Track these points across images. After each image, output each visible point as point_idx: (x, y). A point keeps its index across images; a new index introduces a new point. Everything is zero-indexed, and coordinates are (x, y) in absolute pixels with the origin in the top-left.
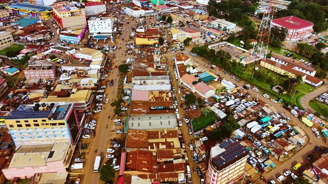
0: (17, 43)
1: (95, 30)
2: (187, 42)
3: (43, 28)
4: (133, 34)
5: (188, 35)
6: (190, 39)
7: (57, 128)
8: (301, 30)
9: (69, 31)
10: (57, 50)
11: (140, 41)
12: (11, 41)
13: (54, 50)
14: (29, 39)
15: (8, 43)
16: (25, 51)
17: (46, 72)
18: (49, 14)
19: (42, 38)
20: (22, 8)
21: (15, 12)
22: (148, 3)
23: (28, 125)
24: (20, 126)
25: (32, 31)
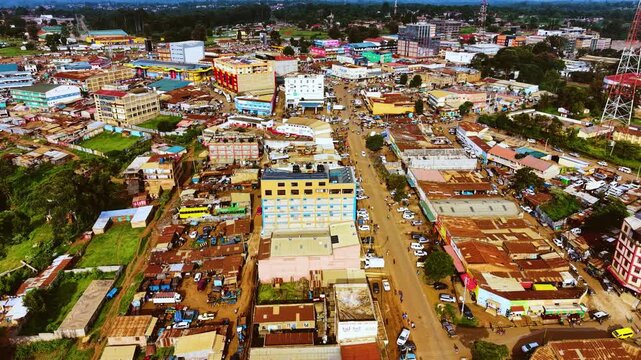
0: (164, 113)
1: (295, 94)
2: (465, 109)
3: (201, 93)
5: (463, 99)
6: (471, 104)
7: (340, 198)
9: (251, 97)
10: (241, 123)
12: (156, 109)
13: (235, 122)
14: (186, 106)
15: (152, 113)
16: (185, 124)
17: (246, 146)
18: (201, 74)
19: (207, 106)
20: (155, 66)
21: (141, 73)
22: (365, 60)
23: (295, 192)
24: (282, 193)
25: (186, 97)
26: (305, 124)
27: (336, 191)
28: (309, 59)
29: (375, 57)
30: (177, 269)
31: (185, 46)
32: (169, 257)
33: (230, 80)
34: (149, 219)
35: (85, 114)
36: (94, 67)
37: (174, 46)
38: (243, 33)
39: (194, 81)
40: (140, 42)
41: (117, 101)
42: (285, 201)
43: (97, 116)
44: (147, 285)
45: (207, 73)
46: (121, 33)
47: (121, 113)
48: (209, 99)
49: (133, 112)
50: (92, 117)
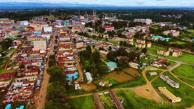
0: (19, 34)
1: (46, 30)
2: (76, 32)
3: (27, 31)
4: (59, 32)
5: (76, 30)
6: (77, 31)
7: (44, 41)
8: (110, 28)
9: (37, 31)
11: (61, 32)
13: (33, 35)
14: (24, 33)
16: (24, 36)
18: (27, 28)
20: (17, 26)
21: (14, 28)
22: (64, 24)
23: (37, 40)
24: (36, 40)
25: (24, 32)
26: (46, 35)
27: (43, 40)
28: (52, 24)
29: (66, 23)
30: (22, 51)
31: (24, 22)
32: (20, 50)
33: (33, 28)
34: (17, 47)
35: (3, 35)
36: (3, 27)
37: (21, 22)
38: (39, 19)
39: (26, 29)
40: (13, 21)
41: (10, 32)
42: (36, 41)
43: (6, 35)
44: (18, 52)
45: (29, 27)
46: (7, 19)
47: (11, 34)
48: (29, 32)
49: (13, 34)
50: (5, 36)
